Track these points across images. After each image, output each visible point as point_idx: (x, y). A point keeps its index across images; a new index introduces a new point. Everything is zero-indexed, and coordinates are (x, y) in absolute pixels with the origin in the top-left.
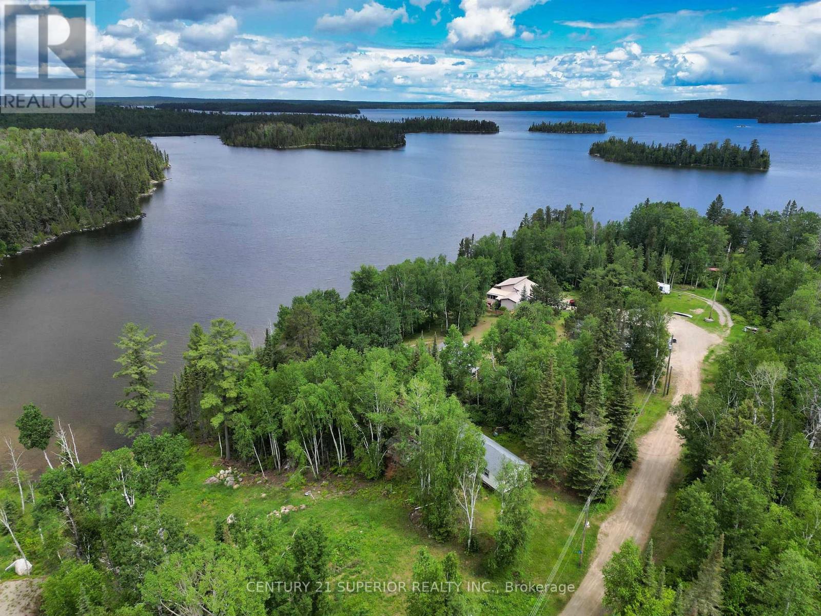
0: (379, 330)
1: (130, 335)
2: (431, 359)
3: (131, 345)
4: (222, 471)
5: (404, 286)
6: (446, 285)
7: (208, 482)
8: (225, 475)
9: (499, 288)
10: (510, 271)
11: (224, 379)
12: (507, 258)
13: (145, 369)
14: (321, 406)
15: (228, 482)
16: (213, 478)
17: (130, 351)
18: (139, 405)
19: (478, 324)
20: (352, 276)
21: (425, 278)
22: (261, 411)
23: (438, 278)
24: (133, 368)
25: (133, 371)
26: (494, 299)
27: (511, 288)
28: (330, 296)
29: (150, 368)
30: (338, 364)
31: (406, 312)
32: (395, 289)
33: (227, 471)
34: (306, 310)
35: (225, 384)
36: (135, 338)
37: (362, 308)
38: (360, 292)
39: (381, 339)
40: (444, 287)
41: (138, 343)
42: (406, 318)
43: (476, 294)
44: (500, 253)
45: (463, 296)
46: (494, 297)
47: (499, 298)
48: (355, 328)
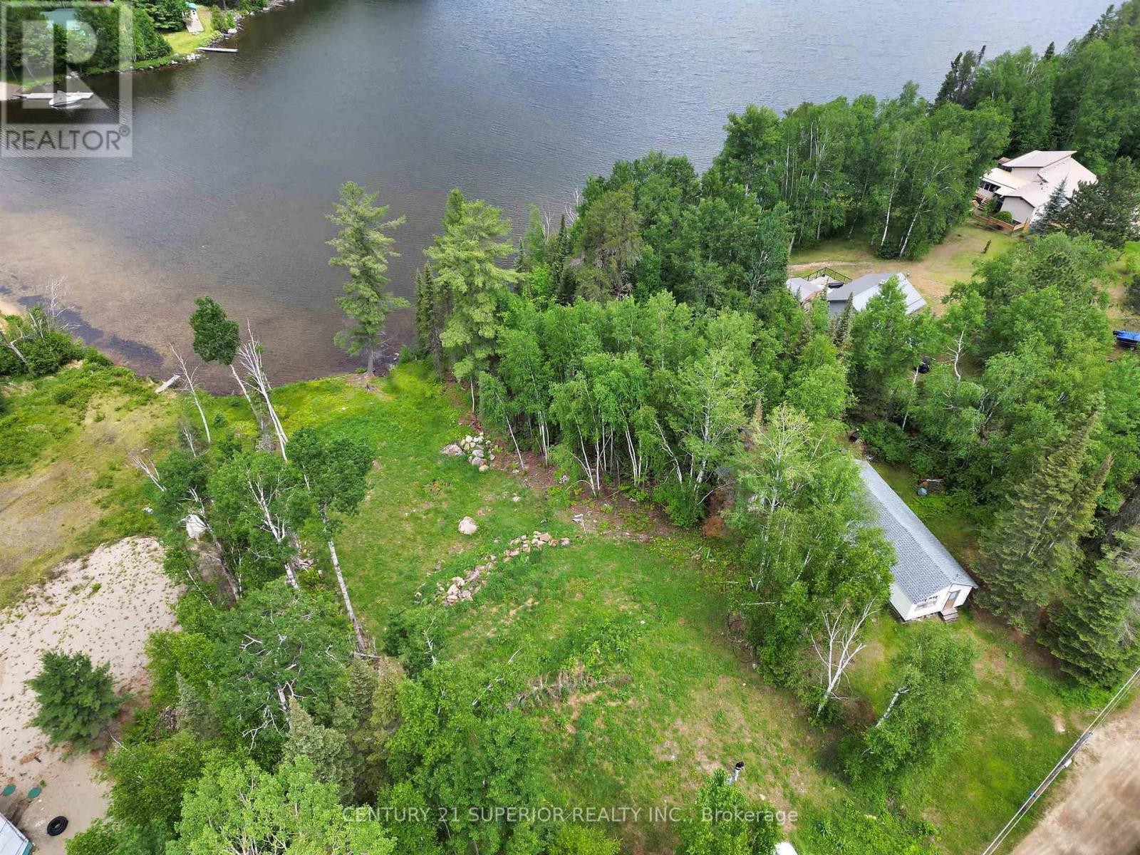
0: (747, 258)
1: (349, 202)
2: (831, 349)
3: (350, 220)
4: (469, 438)
5: (821, 154)
6: (904, 163)
7: (446, 452)
8: (473, 445)
9: (1009, 169)
10: (1039, 133)
11: (479, 305)
12: (1041, 105)
13: (369, 261)
14: (611, 403)
15: (474, 457)
16: (455, 447)
17: (349, 231)
18: (363, 313)
19: (946, 239)
20: (727, 122)
21: (865, 140)
22: (522, 378)
23: (891, 147)
24: (353, 256)
25: (352, 263)
26: (991, 190)
27: (1034, 172)
28: (678, 170)
29: (379, 261)
30: (654, 326)
31: (814, 203)
32: (804, 153)
33: (476, 440)
34: (622, 204)
35: (477, 315)
36: (356, 208)
37: (722, 213)
38: (737, 157)
39: (747, 277)
40: (896, 167)
41: (362, 218)
42: (810, 213)
43: (958, 187)
44: (1029, 92)
45: (930, 190)
46: (992, 187)
47: (1002, 192)
48: (706, 247)
